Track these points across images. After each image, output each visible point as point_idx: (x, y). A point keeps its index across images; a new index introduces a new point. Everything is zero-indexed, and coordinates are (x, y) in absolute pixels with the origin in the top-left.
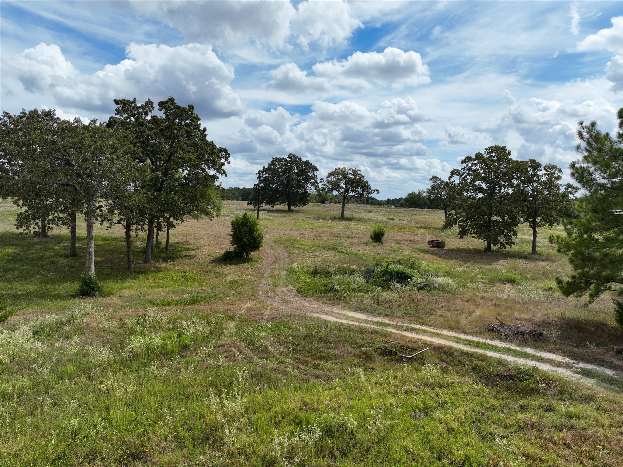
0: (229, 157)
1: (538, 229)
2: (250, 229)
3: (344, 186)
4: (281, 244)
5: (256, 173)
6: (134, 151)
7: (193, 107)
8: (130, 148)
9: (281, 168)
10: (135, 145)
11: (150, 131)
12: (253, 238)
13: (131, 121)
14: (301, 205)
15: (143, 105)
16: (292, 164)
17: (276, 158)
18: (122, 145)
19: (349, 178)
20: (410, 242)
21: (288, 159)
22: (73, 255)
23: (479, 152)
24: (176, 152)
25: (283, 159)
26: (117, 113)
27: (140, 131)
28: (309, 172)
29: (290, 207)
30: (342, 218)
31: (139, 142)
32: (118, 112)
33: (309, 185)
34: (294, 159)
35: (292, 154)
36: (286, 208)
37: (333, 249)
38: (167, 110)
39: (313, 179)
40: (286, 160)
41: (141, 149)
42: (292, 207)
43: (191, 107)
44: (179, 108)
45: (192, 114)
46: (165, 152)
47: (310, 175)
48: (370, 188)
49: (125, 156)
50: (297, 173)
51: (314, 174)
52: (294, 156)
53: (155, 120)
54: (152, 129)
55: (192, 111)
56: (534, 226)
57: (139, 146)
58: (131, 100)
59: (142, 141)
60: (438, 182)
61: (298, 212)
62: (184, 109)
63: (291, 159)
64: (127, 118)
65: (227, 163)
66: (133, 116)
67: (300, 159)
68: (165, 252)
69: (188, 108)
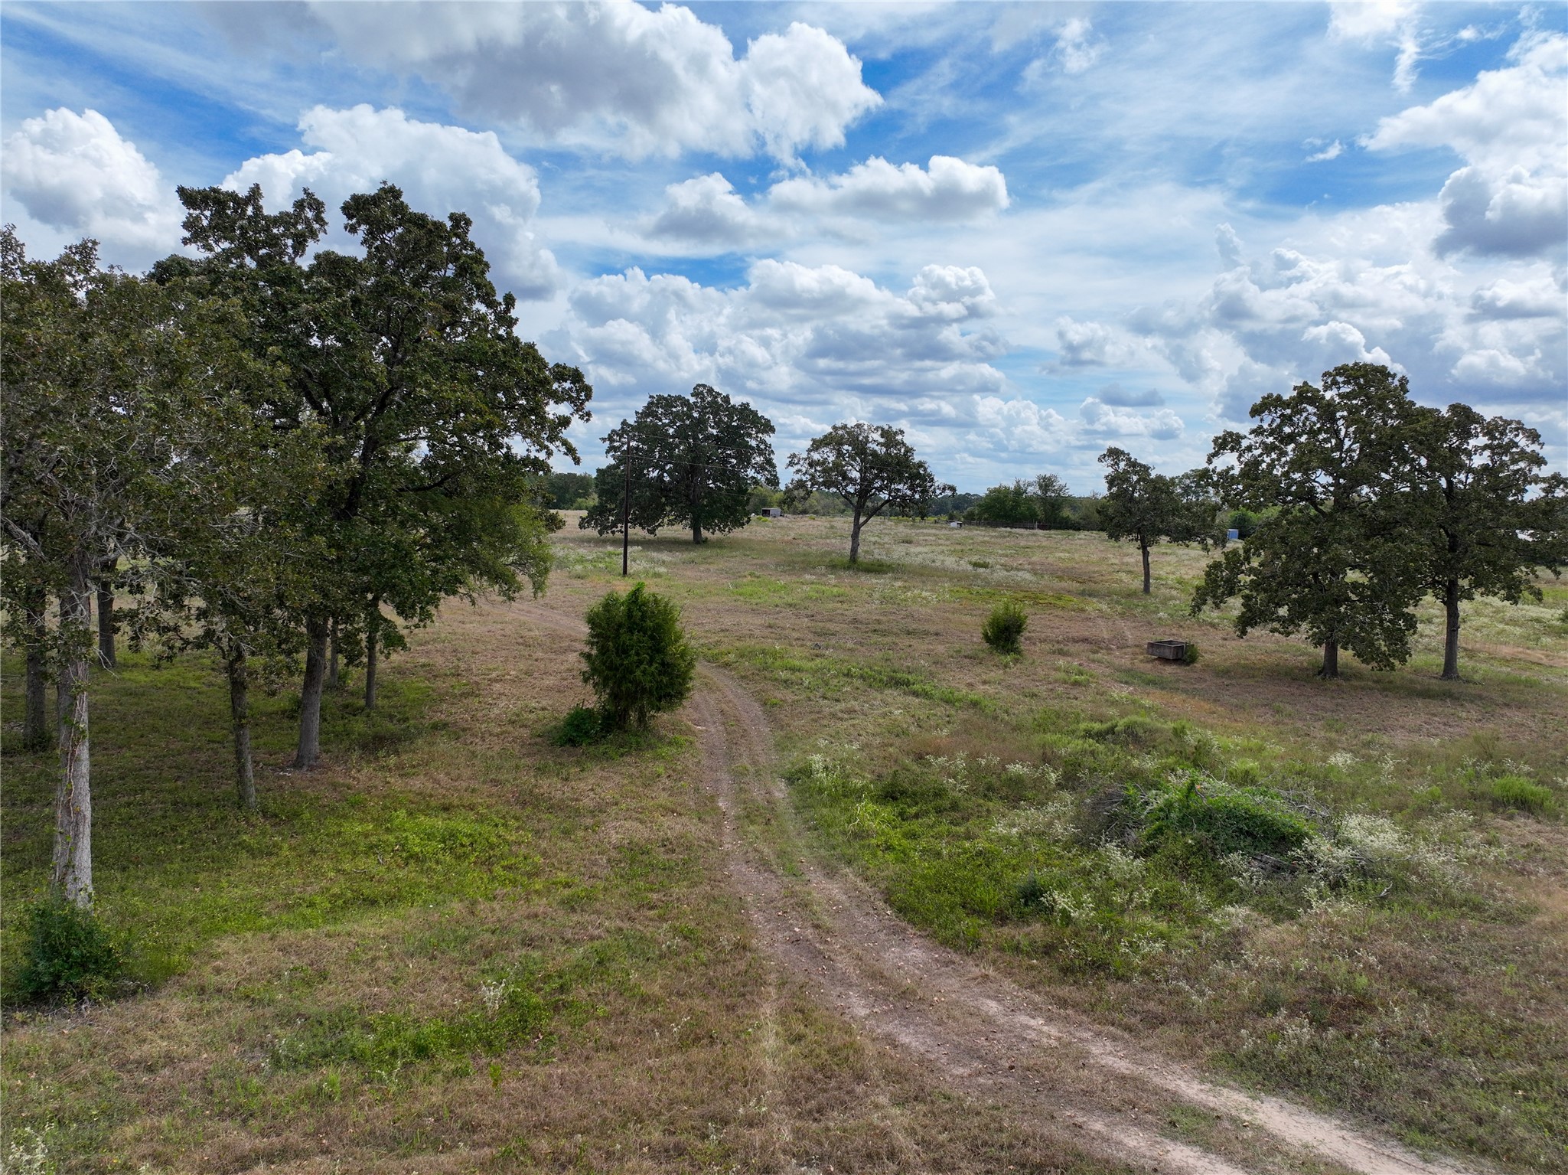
0: (588, 397)
1: (1463, 606)
2: (652, 638)
3: (858, 475)
4: (727, 665)
5: (604, 440)
6: (258, 375)
7: (468, 223)
8: (241, 366)
9: (672, 423)
10: (260, 353)
11: (318, 301)
12: (666, 668)
13: (242, 266)
14: (726, 526)
15: (287, 214)
16: (702, 413)
17: (660, 398)
18: (206, 353)
19: (874, 453)
20: (1086, 646)
21: (692, 400)
22: (33, 746)
23: (1305, 383)
24: (412, 378)
25: (679, 398)
26: (187, 234)
27: (279, 303)
28: (750, 435)
29: (697, 532)
30: (853, 564)
31: (276, 342)
32: (196, 232)
33: (751, 473)
34: (711, 402)
35: (704, 386)
36: (688, 534)
37: (897, 683)
38: (376, 228)
39: (760, 455)
40: (685, 403)
41: (285, 370)
42: (705, 533)
43: (460, 222)
44: (420, 221)
45: (467, 244)
46: (374, 381)
47: (753, 443)
48: (932, 480)
49: (220, 396)
50: (717, 438)
51: (763, 442)
52: (710, 390)
53: (330, 264)
54: (324, 293)
55: (462, 237)
56: (1451, 598)
57: (279, 358)
58: (243, 193)
59: (286, 339)
60: (1122, 465)
61: (719, 545)
62: (439, 226)
63: (703, 399)
64: (227, 256)
65: (582, 417)
66: (252, 250)
67: (726, 399)
68: (362, 709)
69: (449, 224)
